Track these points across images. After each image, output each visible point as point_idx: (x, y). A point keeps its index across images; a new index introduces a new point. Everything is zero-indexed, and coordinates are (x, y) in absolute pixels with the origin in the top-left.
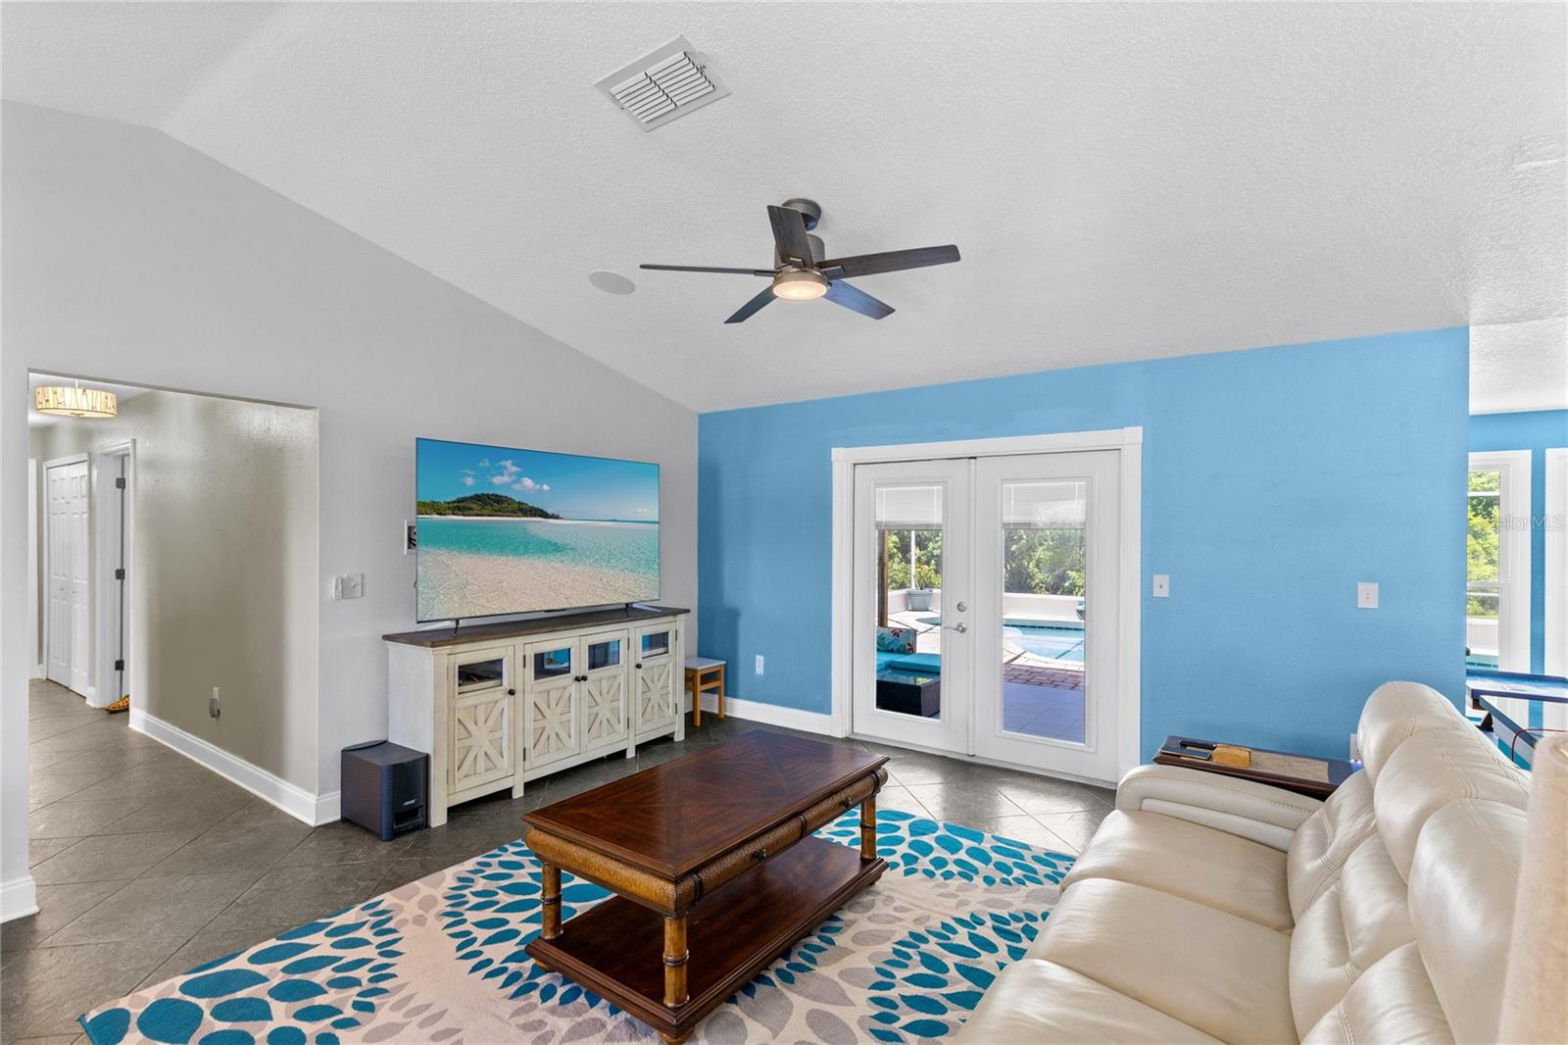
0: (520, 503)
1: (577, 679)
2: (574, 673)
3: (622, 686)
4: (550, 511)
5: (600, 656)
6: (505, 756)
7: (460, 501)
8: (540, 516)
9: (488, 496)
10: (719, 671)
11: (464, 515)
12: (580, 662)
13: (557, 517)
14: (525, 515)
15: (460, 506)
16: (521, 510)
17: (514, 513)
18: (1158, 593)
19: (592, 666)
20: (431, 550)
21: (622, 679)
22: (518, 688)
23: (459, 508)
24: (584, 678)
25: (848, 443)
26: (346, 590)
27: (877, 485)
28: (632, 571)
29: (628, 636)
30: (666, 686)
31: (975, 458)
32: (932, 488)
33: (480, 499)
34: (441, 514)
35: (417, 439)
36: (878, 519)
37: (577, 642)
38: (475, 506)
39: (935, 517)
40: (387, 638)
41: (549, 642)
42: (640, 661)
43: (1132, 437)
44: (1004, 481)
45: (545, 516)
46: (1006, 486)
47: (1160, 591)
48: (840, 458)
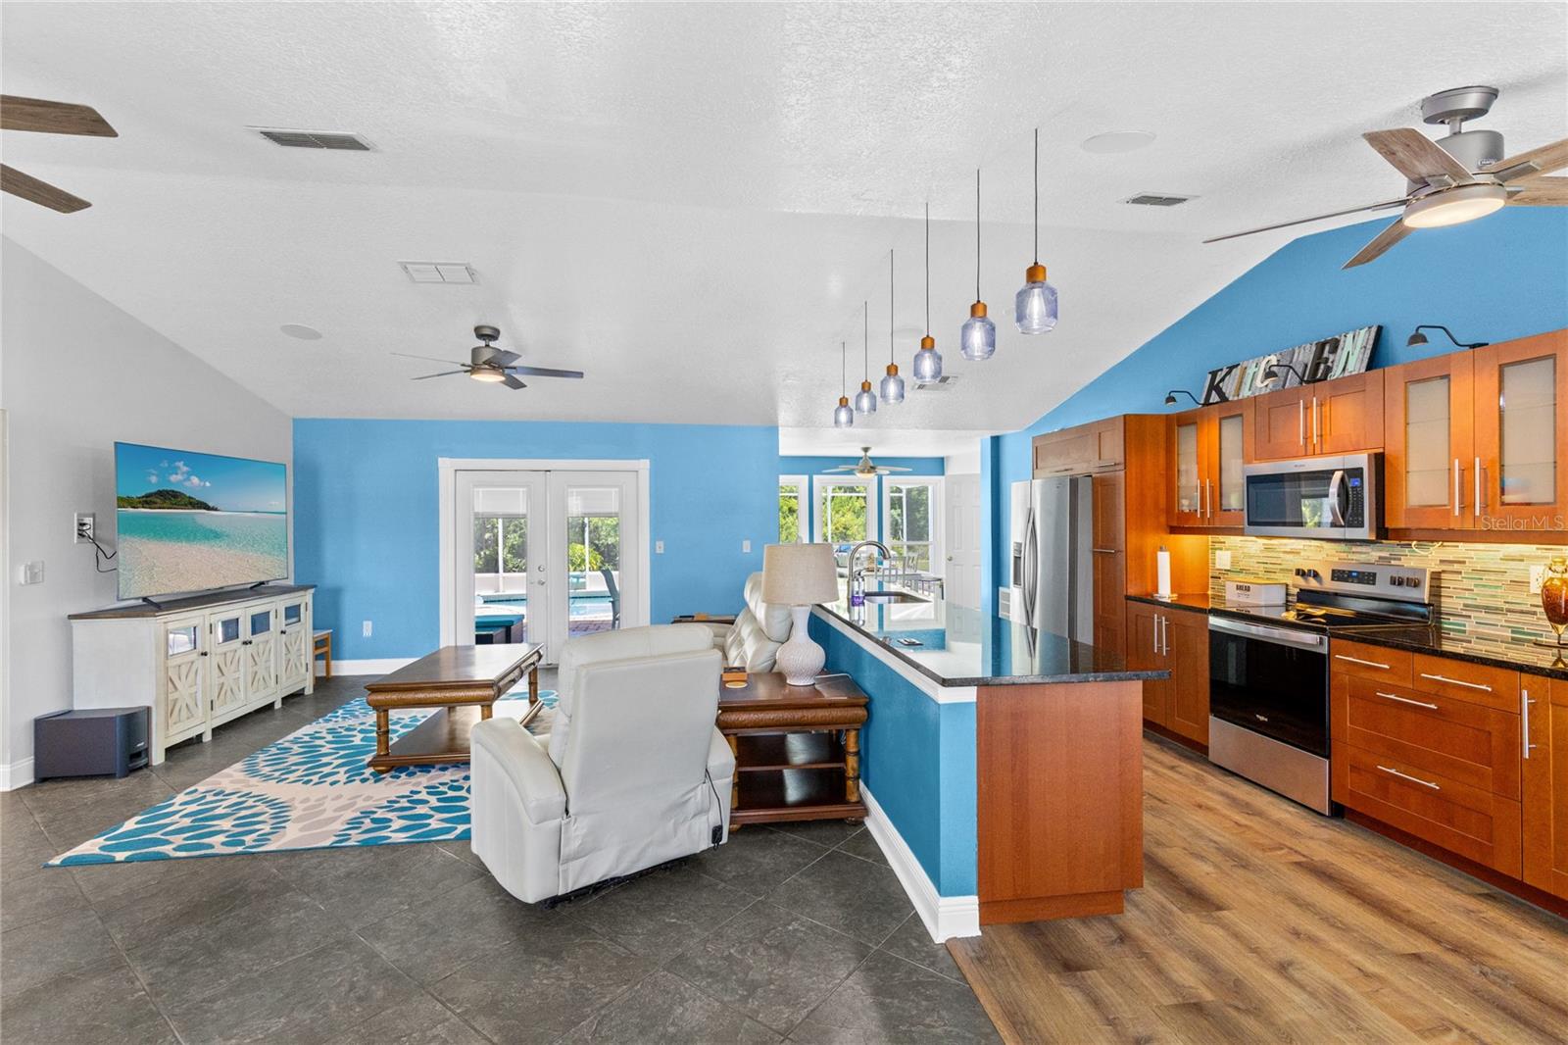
0: (190, 498)
1: (245, 643)
2: (242, 638)
3: (272, 650)
4: (211, 504)
5: (260, 623)
6: (200, 707)
7: (147, 496)
8: (204, 509)
9: (167, 492)
10: (327, 639)
11: (150, 508)
12: (245, 629)
13: (216, 510)
14: (194, 508)
15: (147, 501)
16: (191, 503)
17: (184, 506)
19: (254, 632)
20: (128, 538)
21: (272, 643)
22: (207, 651)
23: (146, 502)
25: (452, 454)
26: (33, 577)
27: (477, 486)
28: (270, 554)
29: (276, 605)
30: (299, 650)
31: (549, 470)
32: (518, 489)
33: (161, 494)
34: (134, 507)
35: (116, 443)
36: (476, 511)
37: (243, 611)
38: (158, 501)
39: (520, 508)
40: (71, 617)
41: (229, 612)
42: (284, 628)
44: (570, 486)
45: (208, 508)
46: (570, 490)
47: (660, 550)
48: (446, 466)
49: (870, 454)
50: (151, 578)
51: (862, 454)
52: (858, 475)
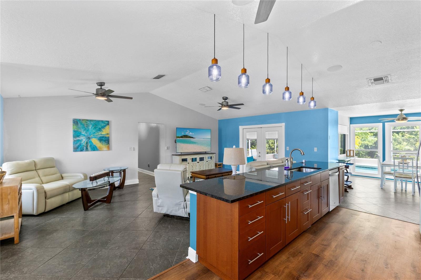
0: (190, 136)
1: (198, 162)
2: (197, 161)
3: (205, 164)
4: (194, 137)
5: (202, 159)
7: (182, 136)
9: (185, 135)
10: (221, 164)
12: (198, 160)
14: (190, 138)
15: (182, 137)
17: (189, 138)
18: (287, 150)
19: (200, 161)
21: (204, 163)
22: (189, 163)
24: (199, 162)
25: (242, 125)
26: (168, 148)
27: (247, 132)
28: (206, 146)
29: (206, 156)
30: (211, 165)
31: (261, 128)
32: (255, 133)
33: (184, 136)
35: (176, 128)
36: (247, 138)
37: (198, 157)
39: (256, 138)
40: (172, 155)
41: (194, 157)
42: (207, 161)
43: (283, 124)
44: (266, 131)
45: (193, 138)
46: (266, 132)
47: (288, 150)
48: (241, 128)
49: (403, 112)
50: (182, 150)
51: (400, 112)
52: (397, 122)
